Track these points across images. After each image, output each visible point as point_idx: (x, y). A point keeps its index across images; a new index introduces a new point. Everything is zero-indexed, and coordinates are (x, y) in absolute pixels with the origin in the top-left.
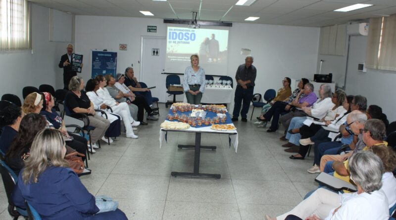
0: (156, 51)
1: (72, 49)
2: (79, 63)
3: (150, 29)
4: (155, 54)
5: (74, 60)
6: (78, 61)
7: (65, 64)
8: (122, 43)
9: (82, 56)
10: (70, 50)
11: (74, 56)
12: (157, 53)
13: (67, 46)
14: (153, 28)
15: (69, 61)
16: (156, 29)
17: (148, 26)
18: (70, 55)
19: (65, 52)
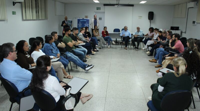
0: (100, 18)
1: (67, 18)
2: (70, 24)
3: (98, 9)
4: (100, 19)
5: (68, 23)
6: (70, 23)
7: (64, 25)
8: (86, 15)
9: (72, 21)
10: (66, 19)
11: (68, 21)
12: (101, 19)
13: (64, 17)
14: (99, 8)
15: (66, 24)
16: (100, 9)
17: (97, 8)
18: (66, 21)
19: (64, 20)
